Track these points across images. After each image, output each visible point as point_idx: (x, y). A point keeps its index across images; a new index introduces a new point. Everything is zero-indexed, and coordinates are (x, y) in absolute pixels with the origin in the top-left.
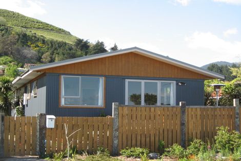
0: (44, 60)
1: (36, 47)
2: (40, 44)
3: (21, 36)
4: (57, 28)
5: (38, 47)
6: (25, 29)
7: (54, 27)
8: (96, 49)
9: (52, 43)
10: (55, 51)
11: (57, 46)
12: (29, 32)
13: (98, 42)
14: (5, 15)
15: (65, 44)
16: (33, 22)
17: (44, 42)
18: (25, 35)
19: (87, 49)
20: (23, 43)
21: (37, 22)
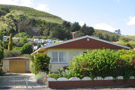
0: (44, 34)
1: (40, 27)
2: (42, 25)
3: (32, 21)
4: (53, 16)
5: (42, 26)
6: (35, 17)
7: (52, 15)
8: (74, 27)
9: (49, 24)
10: (51, 29)
11: (52, 25)
12: (36, 19)
13: (75, 22)
14: (25, 9)
15: (57, 24)
16: (40, 12)
17: (45, 23)
18: (34, 20)
19: (69, 27)
20: (33, 24)
21: (43, 13)
